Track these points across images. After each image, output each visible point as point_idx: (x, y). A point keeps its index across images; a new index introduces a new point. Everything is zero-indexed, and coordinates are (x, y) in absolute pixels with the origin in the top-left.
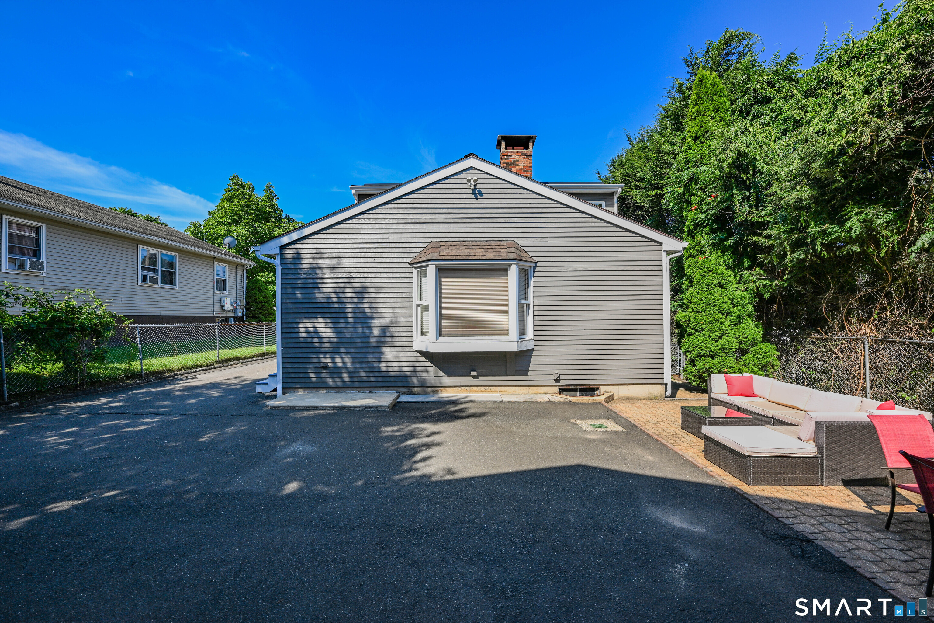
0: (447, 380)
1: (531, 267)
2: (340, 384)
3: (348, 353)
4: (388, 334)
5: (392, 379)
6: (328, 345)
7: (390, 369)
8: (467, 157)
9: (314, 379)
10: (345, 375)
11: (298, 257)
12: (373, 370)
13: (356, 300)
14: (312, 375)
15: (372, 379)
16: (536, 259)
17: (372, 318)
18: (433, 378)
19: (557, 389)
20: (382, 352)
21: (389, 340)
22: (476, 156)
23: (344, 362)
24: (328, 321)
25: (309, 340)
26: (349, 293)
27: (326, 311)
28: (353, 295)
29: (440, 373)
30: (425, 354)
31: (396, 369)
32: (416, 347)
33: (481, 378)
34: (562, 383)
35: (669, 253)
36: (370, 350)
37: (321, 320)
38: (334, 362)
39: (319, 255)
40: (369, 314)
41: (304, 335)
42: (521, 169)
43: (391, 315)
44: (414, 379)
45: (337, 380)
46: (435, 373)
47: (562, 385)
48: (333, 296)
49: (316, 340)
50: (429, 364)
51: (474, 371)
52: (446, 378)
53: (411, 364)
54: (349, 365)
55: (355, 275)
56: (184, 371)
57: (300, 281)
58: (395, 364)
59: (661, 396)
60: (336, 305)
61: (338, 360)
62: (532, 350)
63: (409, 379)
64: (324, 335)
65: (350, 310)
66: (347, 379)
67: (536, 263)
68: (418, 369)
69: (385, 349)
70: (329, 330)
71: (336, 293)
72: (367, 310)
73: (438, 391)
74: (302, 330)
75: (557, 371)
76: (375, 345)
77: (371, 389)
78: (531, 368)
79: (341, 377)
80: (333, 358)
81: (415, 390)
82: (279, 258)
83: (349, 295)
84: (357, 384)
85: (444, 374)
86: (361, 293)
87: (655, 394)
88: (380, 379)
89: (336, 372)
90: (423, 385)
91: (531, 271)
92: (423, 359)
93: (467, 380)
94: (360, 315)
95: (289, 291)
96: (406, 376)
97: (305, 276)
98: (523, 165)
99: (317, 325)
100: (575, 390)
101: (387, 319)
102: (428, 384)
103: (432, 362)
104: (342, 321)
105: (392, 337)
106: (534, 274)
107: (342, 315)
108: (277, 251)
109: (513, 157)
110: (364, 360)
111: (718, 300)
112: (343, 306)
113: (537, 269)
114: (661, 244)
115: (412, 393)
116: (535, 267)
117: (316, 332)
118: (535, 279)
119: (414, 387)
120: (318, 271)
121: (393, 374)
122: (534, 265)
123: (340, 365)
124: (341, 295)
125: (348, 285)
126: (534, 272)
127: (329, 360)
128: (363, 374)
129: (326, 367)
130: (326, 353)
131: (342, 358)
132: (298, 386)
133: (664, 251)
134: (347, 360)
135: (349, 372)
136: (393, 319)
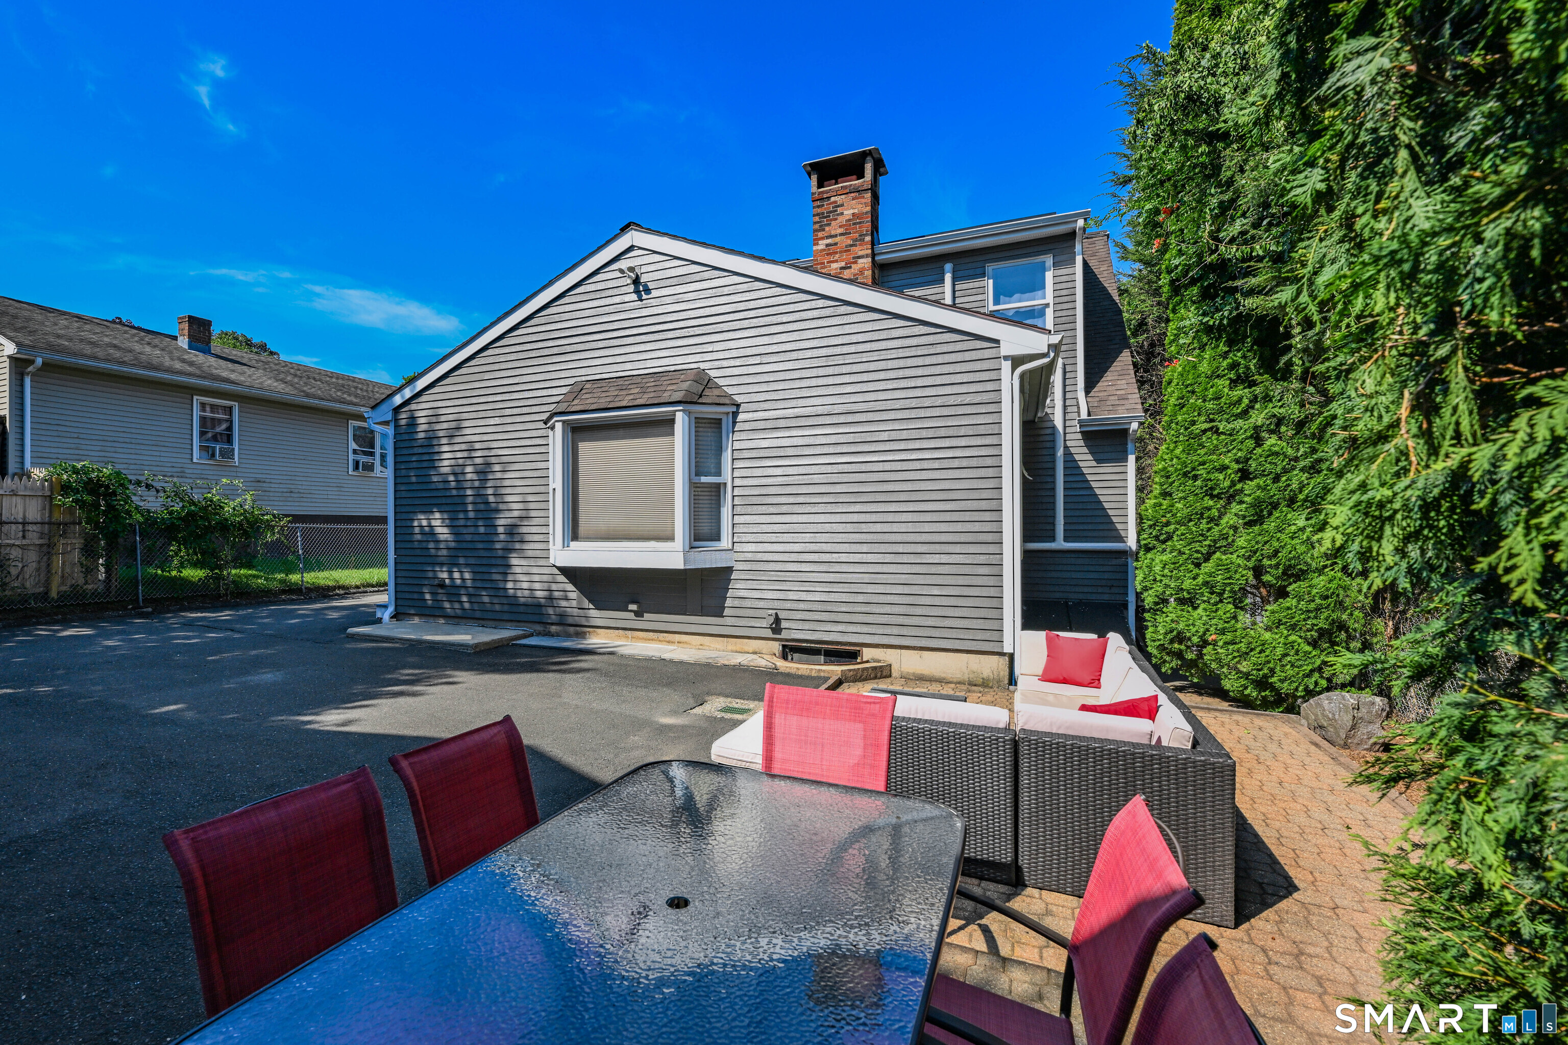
0: (596, 616)
1: (728, 413)
2: (459, 612)
3: (467, 565)
4: (517, 538)
5: (522, 609)
6: (445, 552)
7: (519, 593)
8: (624, 229)
9: (430, 602)
10: (465, 599)
11: (413, 422)
12: (499, 592)
13: (477, 484)
14: (428, 597)
15: (497, 607)
16: (739, 399)
17: (498, 511)
18: (576, 612)
19: (776, 647)
20: (510, 566)
21: (517, 546)
22: (638, 225)
23: (463, 579)
24: (446, 516)
25: (424, 545)
26: (470, 473)
27: (444, 501)
28: (474, 477)
29: (586, 603)
30: (564, 571)
31: (527, 593)
32: (552, 561)
33: (647, 616)
34: (784, 635)
35: (1017, 361)
36: (493, 561)
37: (437, 515)
38: (452, 579)
39: (435, 417)
40: (493, 505)
41: (419, 537)
42: (849, 220)
43: (520, 506)
44: (551, 611)
45: (457, 606)
46: (579, 602)
47: (787, 640)
48: (451, 478)
49: (431, 545)
50: (570, 587)
51: (633, 602)
52: (594, 613)
53: (546, 586)
54: (469, 583)
55: (477, 446)
56: (362, 589)
57: (414, 459)
58: (525, 585)
59: (999, 681)
60: (454, 492)
61: (456, 575)
62: (730, 570)
63: (544, 611)
64: (442, 537)
65: (470, 499)
66: (467, 606)
67: (738, 406)
68: (556, 594)
69: (514, 561)
70: (445, 530)
71: (455, 474)
72: (491, 499)
73: (585, 633)
74: (417, 530)
75: (770, 612)
76: (500, 553)
77: (497, 623)
78: (728, 603)
79: (461, 602)
80: (450, 572)
81: (554, 629)
82: (392, 425)
83: (469, 477)
84: (478, 614)
85: (591, 606)
86: (484, 471)
87: (985, 675)
88: (506, 608)
89: (453, 592)
90: (563, 620)
91: (726, 422)
92: (562, 578)
93: (625, 617)
94: (482, 507)
95: (403, 473)
96: (540, 606)
97: (420, 450)
98: (852, 211)
99: (434, 523)
100: (816, 652)
101: (516, 514)
102: (570, 620)
103: (575, 585)
104: (461, 516)
105: (522, 542)
106: (734, 427)
107: (459, 508)
108: (389, 416)
109: (833, 199)
110: (486, 577)
111: (1203, 463)
112: (462, 493)
113: (741, 417)
114: (997, 341)
115: (549, 634)
116: (735, 414)
117: (433, 534)
118: (737, 436)
119: (552, 624)
120: (435, 442)
121: (522, 600)
122: (734, 409)
123: (458, 582)
124: (461, 478)
125: (469, 462)
126: (734, 423)
127: (445, 575)
128: (486, 599)
129: (442, 585)
130: (442, 564)
131: (461, 572)
132: (412, 612)
133: (1006, 358)
134: (467, 576)
135: (469, 595)
136: (524, 514)
